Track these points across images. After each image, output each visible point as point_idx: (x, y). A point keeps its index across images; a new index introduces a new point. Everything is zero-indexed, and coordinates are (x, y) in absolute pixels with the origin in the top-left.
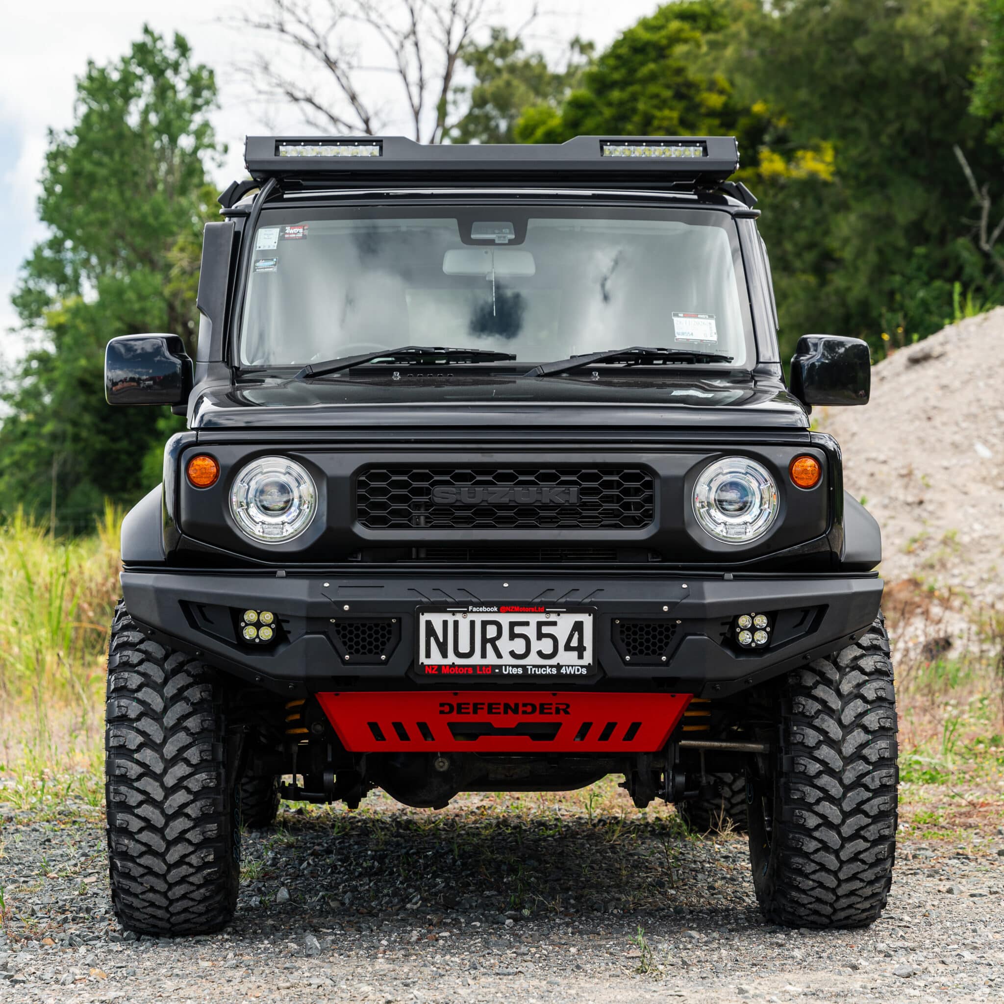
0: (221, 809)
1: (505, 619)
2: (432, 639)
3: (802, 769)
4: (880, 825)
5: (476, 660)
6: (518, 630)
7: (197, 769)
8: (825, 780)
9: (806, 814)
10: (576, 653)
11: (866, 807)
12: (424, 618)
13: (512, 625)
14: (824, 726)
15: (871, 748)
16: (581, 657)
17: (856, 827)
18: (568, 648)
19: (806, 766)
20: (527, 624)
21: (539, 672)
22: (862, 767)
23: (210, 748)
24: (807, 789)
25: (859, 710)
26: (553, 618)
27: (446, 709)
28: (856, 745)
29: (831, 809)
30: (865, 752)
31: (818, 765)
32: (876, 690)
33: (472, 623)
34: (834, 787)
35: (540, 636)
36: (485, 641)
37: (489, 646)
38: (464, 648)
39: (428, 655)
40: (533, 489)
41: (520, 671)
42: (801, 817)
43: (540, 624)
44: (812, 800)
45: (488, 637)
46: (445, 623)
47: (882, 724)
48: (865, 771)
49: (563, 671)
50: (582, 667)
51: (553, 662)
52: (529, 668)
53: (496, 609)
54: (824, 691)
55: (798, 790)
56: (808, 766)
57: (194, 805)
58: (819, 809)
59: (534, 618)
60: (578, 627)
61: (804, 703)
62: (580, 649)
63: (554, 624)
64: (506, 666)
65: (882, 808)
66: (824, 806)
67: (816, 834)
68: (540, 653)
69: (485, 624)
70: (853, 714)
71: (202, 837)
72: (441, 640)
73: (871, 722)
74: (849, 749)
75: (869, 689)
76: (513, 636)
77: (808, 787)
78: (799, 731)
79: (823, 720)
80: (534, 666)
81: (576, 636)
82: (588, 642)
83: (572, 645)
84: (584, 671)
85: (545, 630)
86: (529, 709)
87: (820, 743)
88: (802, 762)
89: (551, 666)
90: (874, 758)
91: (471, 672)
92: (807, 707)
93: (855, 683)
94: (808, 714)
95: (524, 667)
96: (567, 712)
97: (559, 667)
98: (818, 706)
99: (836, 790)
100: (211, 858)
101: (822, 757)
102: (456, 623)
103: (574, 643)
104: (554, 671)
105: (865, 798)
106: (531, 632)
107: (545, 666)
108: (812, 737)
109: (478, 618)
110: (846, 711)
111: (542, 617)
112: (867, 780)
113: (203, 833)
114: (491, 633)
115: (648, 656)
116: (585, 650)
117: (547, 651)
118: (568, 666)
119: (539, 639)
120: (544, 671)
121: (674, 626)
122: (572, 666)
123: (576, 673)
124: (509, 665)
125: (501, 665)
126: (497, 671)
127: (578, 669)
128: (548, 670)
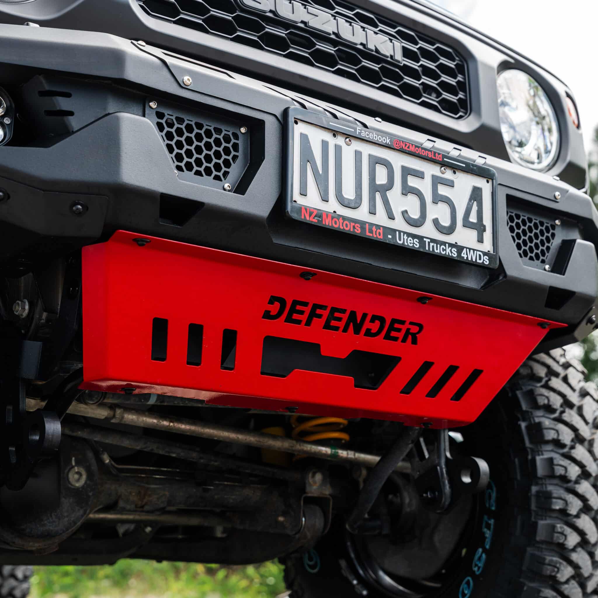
2: (309, 165)
3: (563, 471)
5: (364, 214)
6: (412, 182)
8: (584, 487)
10: (473, 234)
12: (298, 130)
13: (406, 172)
14: (573, 422)
16: (480, 240)
18: (467, 224)
19: (566, 469)
20: (420, 175)
21: (439, 250)
24: (570, 498)
26: (448, 174)
27: (275, 308)
29: (589, 524)
31: (576, 468)
33: (358, 155)
35: (437, 199)
36: (374, 188)
37: (378, 196)
38: (349, 193)
39: (303, 193)
41: (416, 244)
42: (562, 533)
43: (435, 180)
45: (378, 182)
46: (325, 145)
49: (464, 255)
50: (485, 254)
51: (451, 240)
52: (427, 241)
53: (388, 141)
54: (558, 384)
59: (426, 169)
60: (477, 195)
61: (545, 394)
62: (479, 228)
63: (450, 184)
64: (400, 232)
67: (573, 557)
68: (436, 223)
69: (373, 160)
72: (320, 171)
76: (407, 190)
79: (570, 415)
80: (433, 241)
81: (475, 208)
82: (487, 221)
83: (470, 220)
84: (486, 261)
85: (442, 190)
86: (375, 327)
87: (574, 441)
89: (451, 245)
91: (358, 231)
94: (554, 407)
95: (421, 238)
96: (414, 341)
97: (459, 248)
98: (560, 399)
101: (578, 458)
102: (338, 149)
103: (473, 218)
104: (454, 253)
107: (444, 243)
109: (365, 150)
111: (437, 171)
114: (381, 178)
115: (532, 262)
116: (484, 230)
117: (446, 222)
118: (470, 249)
119: (435, 202)
120: (443, 250)
121: (553, 227)
122: (474, 250)
123: (478, 261)
124: (405, 233)
125: (395, 231)
126: (390, 237)
127: (480, 255)
128: (448, 250)
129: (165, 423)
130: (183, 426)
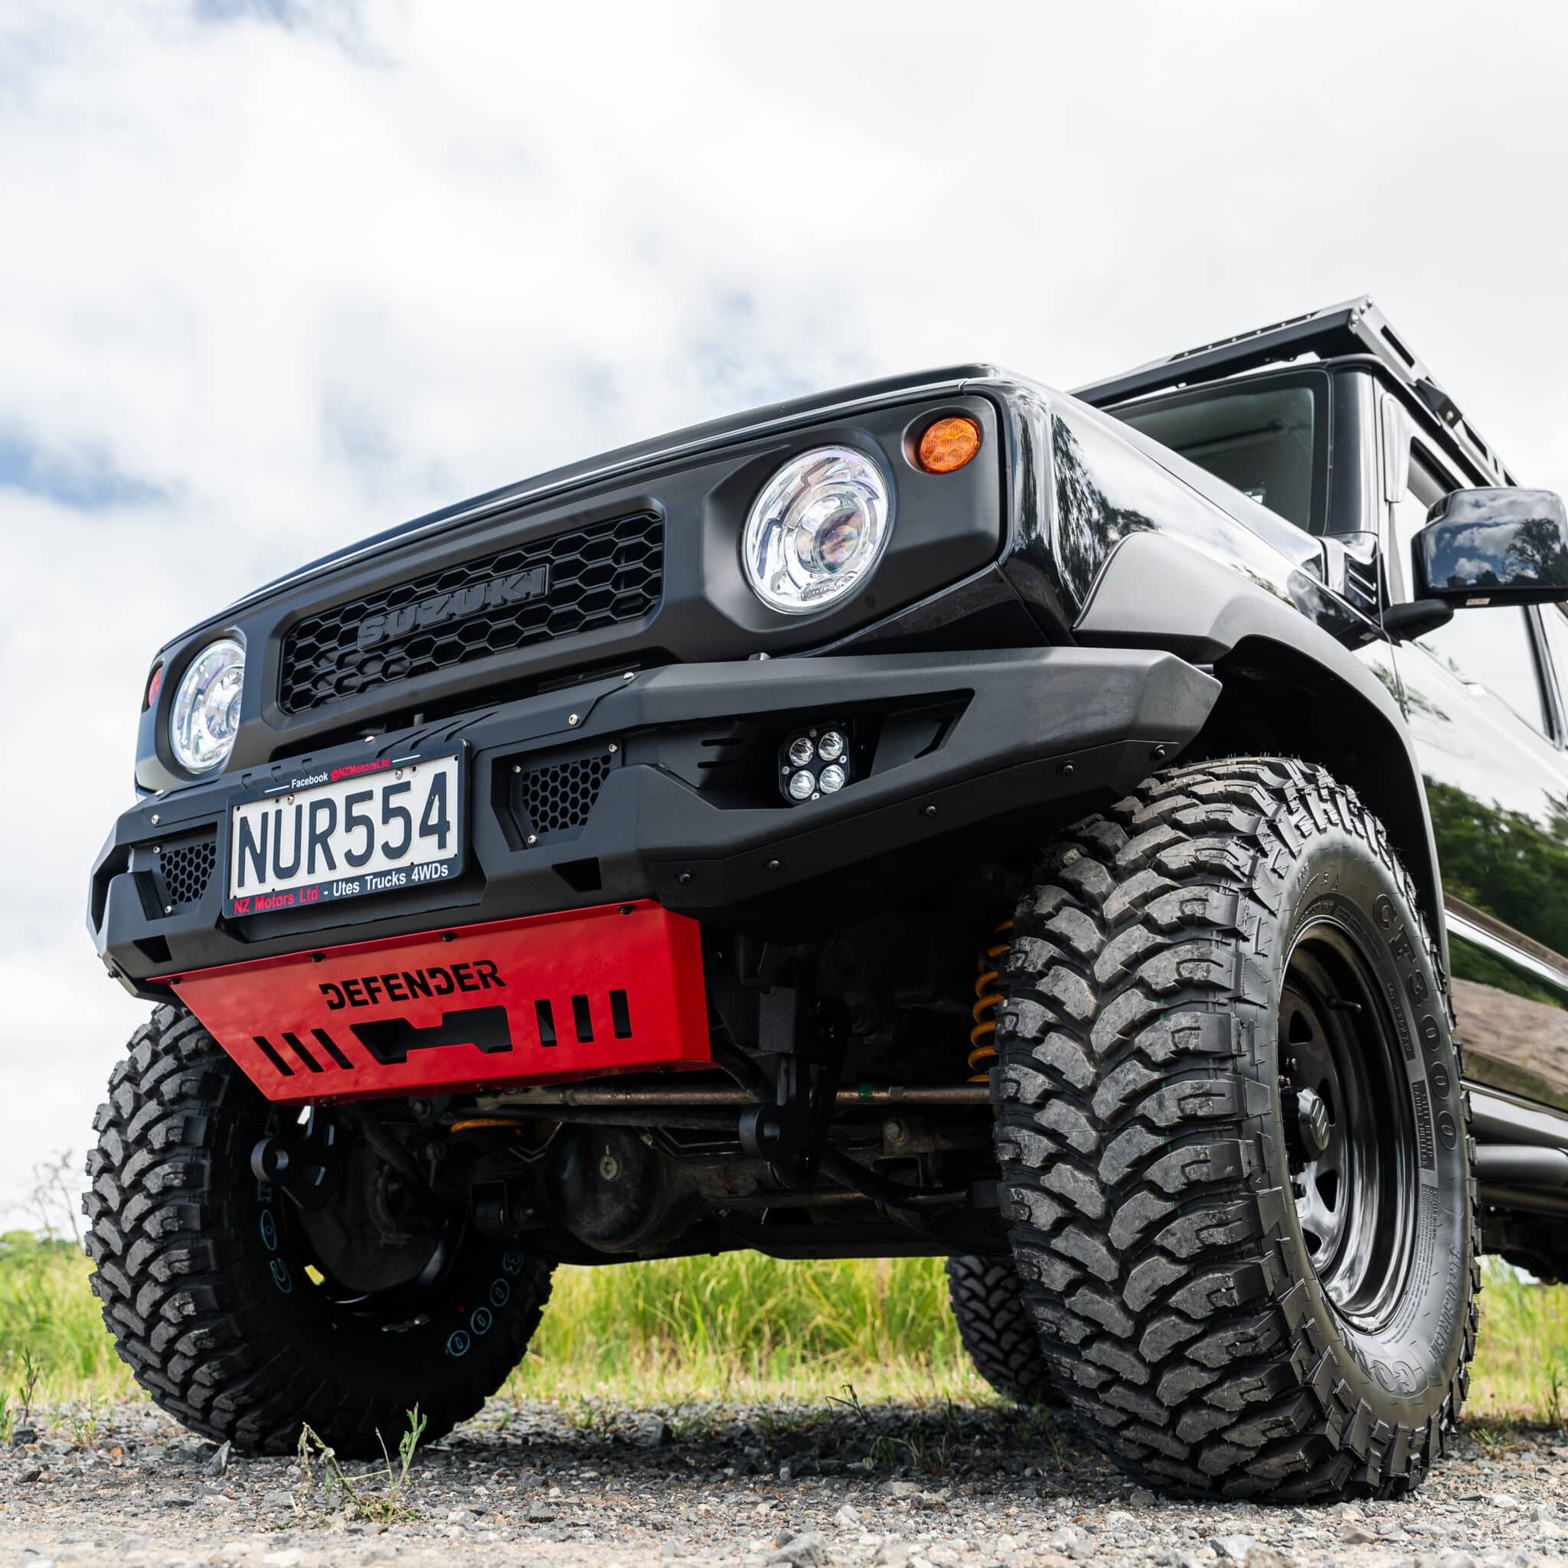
0: (196, 1225)
1: (338, 793)
2: (247, 849)
3: (1011, 1089)
4: (1196, 1218)
5: (301, 879)
6: (358, 810)
7: (162, 1155)
8: (1057, 1113)
9: (1029, 1196)
10: (435, 838)
11: (1154, 1173)
12: (237, 816)
13: (351, 800)
14: (1058, 992)
15: (1155, 1030)
16: (442, 845)
17: (1139, 1225)
18: (426, 830)
19: (1018, 1083)
20: (367, 796)
21: (381, 884)
22: (1135, 1074)
23: (182, 1124)
24: (1024, 1136)
25: (1136, 948)
26: (407, 775)
27: (332, 995)
28: (1121, 1024)
29: (1077, 1181)
30: (1143, 1039)
31: (1041, 1078)
32: (1182, 903)
33: (299, 808)
34: (1075, 1125)
35: (388, 814)
36: (315, 838)
37: (319, 848)
38: (286, 861)
39: (241, 883)
40: (481, 587)
41: (356, 889)
42: (1021, 1203)
43: (389, 791)
44: (1034, 1161)
45: (318, 832)
46: (265, 816)
47: (1186, 974)
48: (1142, 1083)
49: (415, 877)
50: (442, 862)
51: (403, 862)
52: (368, 878)
53: (325, 777)
54: (1070, 920)
55: (1009, 1141)
56: (1024, 1083)
57: (152, 1217)
58: (1050, 1180)
59: (377, 784)
60: (439, 784)
61: (1027, 948)
62: (442, 828)
63: (405, 787)
64: (337, 881)
65: (1194, 1173)
66: (1060, 1175)
67: (1058, 1244)
68: (386, 848)
69: (315, 806)
70: (1121, 957)
71: (168, 1273)
72: (259, 851)
73: (1158, 970)
74: (1104, 1035)
75: (1168, 902)
76: (352, 822)
77: (1025, 1132)
78: (1011, 1009)
79: (1057, 978)
80: (376, 875)
81: (436, 802)
82: (453, 815)
83: (430, 823)
84: (444, 871)
85: (395, 801)
86: (440, 980)
87: (1047, 1028)
88: (1012, 1074)
89: (398, 871)
90: (1160, 1054)
91: (291, 901)
92: (1031, 956)
93: (1136, 894)
94: (1030, 969)
95: (362, 880)
96: (498, 981)
97: (409, 870)
98: (1051, 950)
99: (1081, 1135)
100: (190, 1309)
101: (1047, 1060)
102: (279, 813)
103: (434, 819)
104: (403, 881)
105: (1146, 1151)
106: (373, 810)
107: (391, 872)
108: (1030, 1016)
109: (305, 800)
110: (1106, 954)
111: (390, 779)
112: (1148, 1106)
113: (170, 1265)
114: (322, 824)
115: (564, 830)
116: (448, 829)
117: (396, 842)
118: (422, 865)
119: (385, 821)
120: (389, 881)
121: (607, 759)
122: (428, 864)
123: (434, 876)
124: (342, 880)
125: (332, 882)
126: (326, 893)
127: (436, 868)
128: (395, 879)
129: (621, 1097)
130: (642, 1097)
